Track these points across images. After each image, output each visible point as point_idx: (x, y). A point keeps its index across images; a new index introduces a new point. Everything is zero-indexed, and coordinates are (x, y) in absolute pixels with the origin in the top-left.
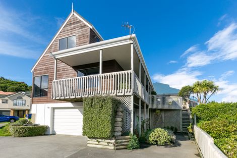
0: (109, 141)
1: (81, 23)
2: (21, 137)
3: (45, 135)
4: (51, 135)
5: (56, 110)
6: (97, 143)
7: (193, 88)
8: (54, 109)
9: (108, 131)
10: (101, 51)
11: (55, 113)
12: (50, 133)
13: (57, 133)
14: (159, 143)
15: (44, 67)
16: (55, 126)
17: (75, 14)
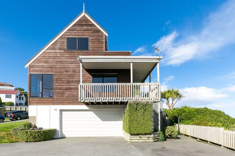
0: (149, 136)
1: (95, 27)
2: (37, 141)
3: (53, 139)
4: (60, 138)
5: (63, 113)
6: (139, 138)
7: (165, 94)
8: (61, 111)
9: (151, 128)
10: (131, 64)
11: (63, 115)
12: (60, 136)
13: (66, 136)
14: (173, 136)
15: (46, 64)
16: (63, 129)
17: (86, 15)
